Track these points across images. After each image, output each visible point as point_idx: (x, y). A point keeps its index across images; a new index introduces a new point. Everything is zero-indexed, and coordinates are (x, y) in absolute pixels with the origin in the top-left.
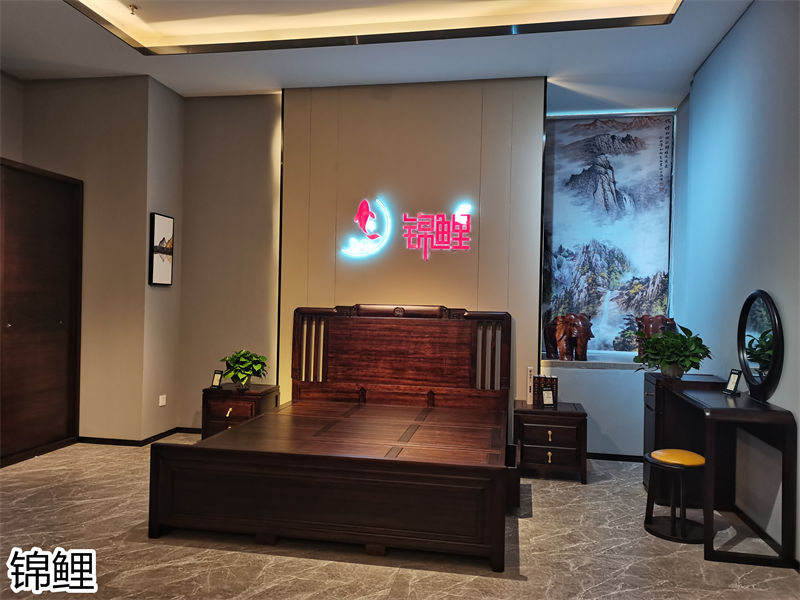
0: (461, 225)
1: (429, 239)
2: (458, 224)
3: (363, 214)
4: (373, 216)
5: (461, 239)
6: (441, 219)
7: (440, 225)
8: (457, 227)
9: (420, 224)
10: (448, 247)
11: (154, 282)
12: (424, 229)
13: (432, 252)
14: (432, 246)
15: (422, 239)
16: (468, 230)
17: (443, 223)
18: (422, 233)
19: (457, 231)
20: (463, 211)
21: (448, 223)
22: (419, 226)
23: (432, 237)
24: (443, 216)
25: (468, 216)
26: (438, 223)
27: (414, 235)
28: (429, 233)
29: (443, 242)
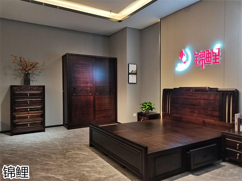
0: (216, 53)
1: (203, 61)
2: (214, 53)
3: (182, 55)
4: (185, 55)
5: (216, 59)
6: (208, 52)
7: (208, 55)
8: (214, 54)
9: (200, 55)
10: (211, 63)
11: (129, 82)
12: (202, 57)
13: (205, 66)
14: (205, 63)
15: (201, 61)
16: (219, 55)
17: (209, 53)
18: (201, 59)
19: (214, 56)
20: (217, 47)
21: (211, 53)
22: (200, 56)
23: (204, 60)
24: (208, 51)
25: (219, 49)
26: (207, 54)
27: (198, 60)
28: (203, 58)
29: (209, 61)
